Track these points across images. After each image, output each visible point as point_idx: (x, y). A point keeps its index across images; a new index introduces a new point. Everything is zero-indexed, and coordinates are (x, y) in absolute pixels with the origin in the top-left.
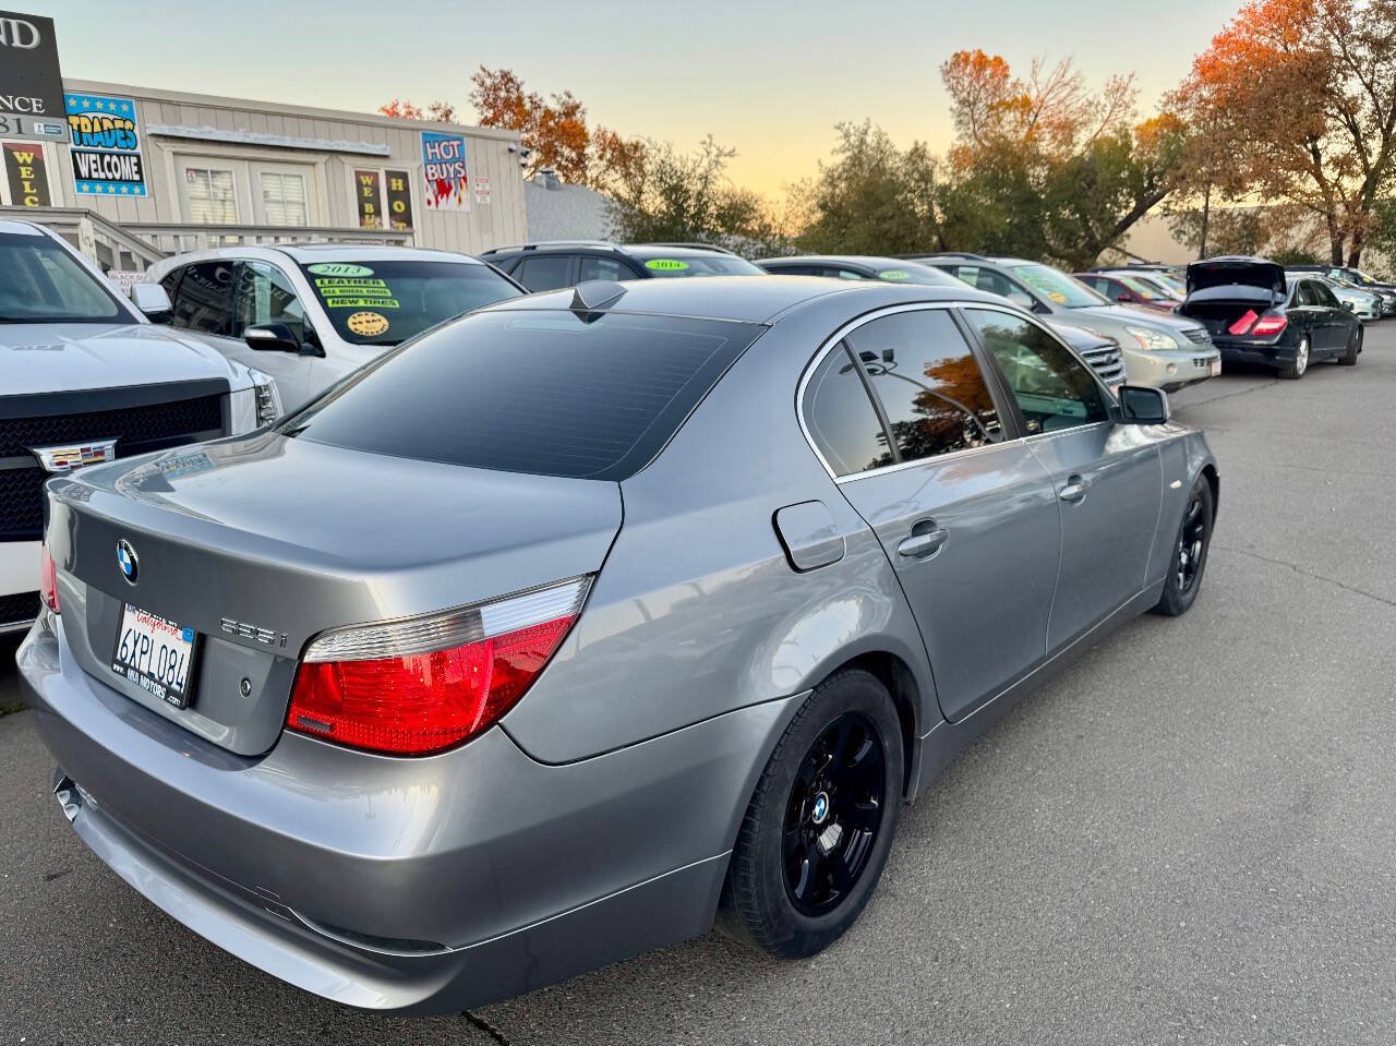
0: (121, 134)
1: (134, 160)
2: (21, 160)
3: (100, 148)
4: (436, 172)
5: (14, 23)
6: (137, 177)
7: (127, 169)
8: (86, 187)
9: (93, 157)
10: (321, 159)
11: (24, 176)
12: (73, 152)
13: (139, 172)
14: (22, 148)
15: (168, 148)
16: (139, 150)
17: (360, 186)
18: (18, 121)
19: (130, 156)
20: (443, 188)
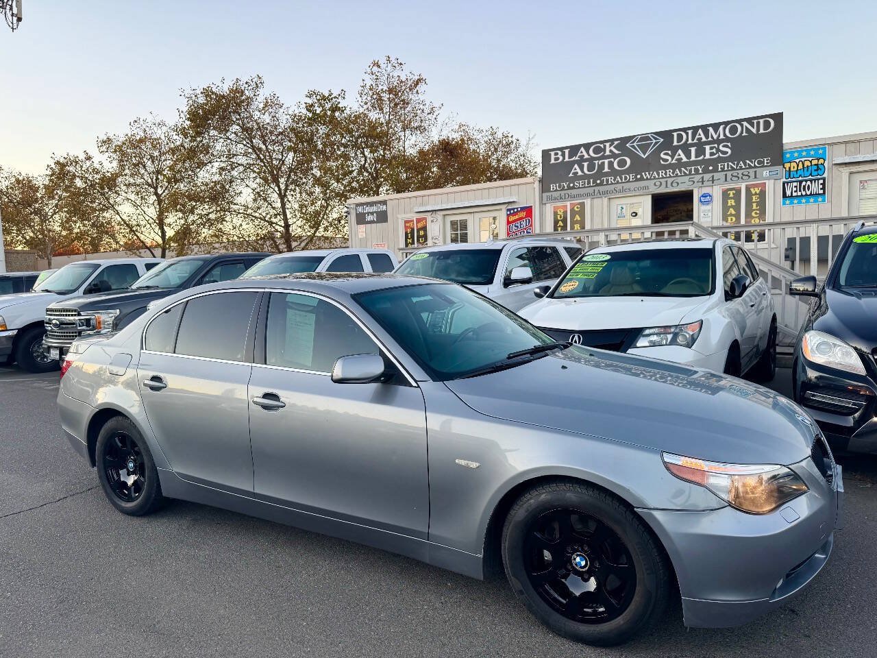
0: (815, 168)
1: (821, 182)
2: (753, 192)
3: (800, 179)
5: (762, 121)
6: (821, 192)
7: (815, 188)
8: (788, 202)
9: (795, 184)
11: (754, 200)
12: (784, 184)
13: (824, 189)
14: (755, 186)
15: (845, 171)
16: (825, 175)
18: (756, 172)
19: (818, 179)
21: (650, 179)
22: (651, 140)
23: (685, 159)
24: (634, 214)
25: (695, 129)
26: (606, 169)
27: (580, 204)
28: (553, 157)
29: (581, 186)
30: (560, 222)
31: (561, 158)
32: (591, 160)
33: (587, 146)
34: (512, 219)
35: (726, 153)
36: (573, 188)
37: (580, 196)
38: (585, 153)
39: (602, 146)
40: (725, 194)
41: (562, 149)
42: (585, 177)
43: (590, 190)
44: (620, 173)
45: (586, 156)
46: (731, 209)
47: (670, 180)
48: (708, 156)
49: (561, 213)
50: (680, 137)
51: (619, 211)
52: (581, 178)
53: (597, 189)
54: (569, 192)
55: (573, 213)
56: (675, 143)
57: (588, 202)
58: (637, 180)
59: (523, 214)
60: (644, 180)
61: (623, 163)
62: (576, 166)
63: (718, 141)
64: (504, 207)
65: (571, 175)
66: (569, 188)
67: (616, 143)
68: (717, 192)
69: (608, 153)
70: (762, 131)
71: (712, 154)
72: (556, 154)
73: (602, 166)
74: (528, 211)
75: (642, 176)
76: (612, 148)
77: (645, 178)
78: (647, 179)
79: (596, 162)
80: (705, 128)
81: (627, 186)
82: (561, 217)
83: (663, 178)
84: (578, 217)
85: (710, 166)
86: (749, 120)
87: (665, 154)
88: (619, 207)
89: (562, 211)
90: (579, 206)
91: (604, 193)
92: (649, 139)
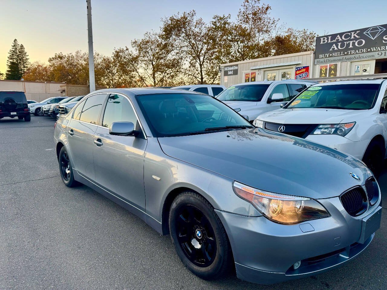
21: (376, 51)
22: (379, 30)
24: (364, 71)
26: (351, 46)
28: (322, 40)
29: (336, 55)
30: (323, 74)
31: (326, 41)
32: (343, 42)
33: (341, 34)
34: (298, 72)
36: (332, 56)
37: (334, 61)
38: (339, 38)
39: (349, 34)
41: (327, 36)
42: (339, 50)
43: (341, 57)
44: (358, 48)
45: (340, 40)
49: (324, 70)
51: (356, 69)
52: (336, 51)
53: (344, 57)
54: (329, 58)
55: (331, 70)
57: (339, 64)
58: (368, 52)
59: (304, 70)
61: (360, 43)
62: (334, 45)
64: (294, 67)
65: (331, 50)
66: (329, 56)
67: (358, 32)
69: (352, 38)
72: (324, 39)
73: (348, 45)
74: (307, 68)
75: (371, 49)
76: (355, 35)
77: (373, 51)
78: (374, 51)
79: (346, 43)
81: (361, 55)
82: (324, 72)
83: (383, 50)
84: (333, 72)
87: (386, 37)
88: (357, 67)
89: (325, 68)
90: (334, 66)
91: (348, 59)
92: (377, 29)
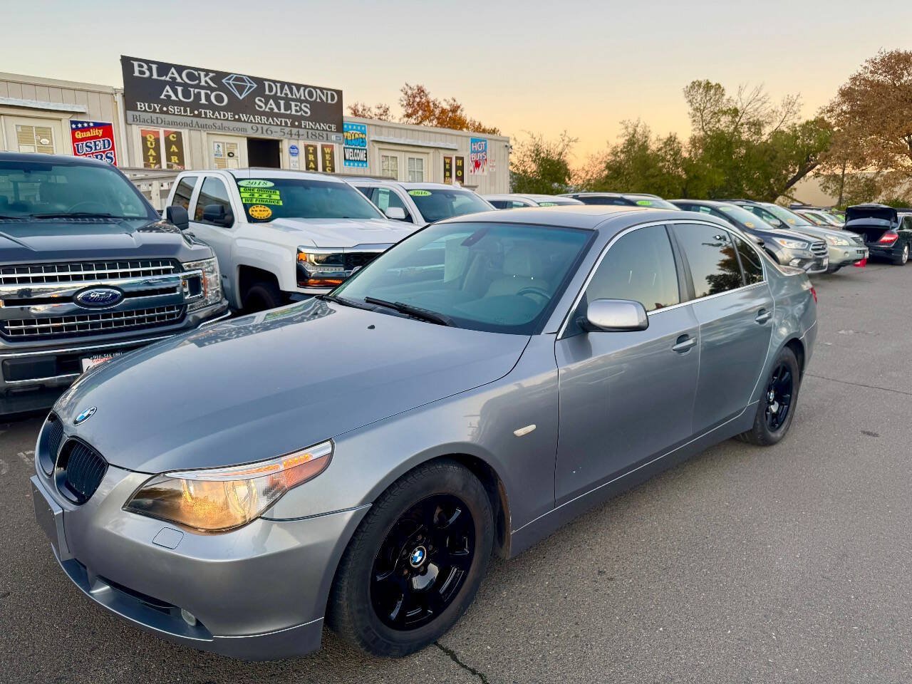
0: (361, 140)
1: (365, 152)
2: (326, 152)
3: (353, 147)
4: (475, 157)
5: (329, 93)
6: (365, 159)
7: (362, 157)
8: (347, 164)
9: (351, 150)
10: (431, 151)
11: (327, 158)
12: (344, 148)
13: (366, 157)
14: (327, 146)
15: (377, 146)
16: (367, 147)
17: (445, 164)
18: (327, 135)
19: (363, 150)
20: (477, 165)
21: (248, 122)
22: (246, 82)
23: (276, 110)
24: (231, 155)
25: (283, 84)
26: (203, 101)
27: (175, 133)
28: (136, 69)
29: (176, 113)
30: (151, 150)
31: (147, 74)
32: (185, 85)
33: (180, 69)
35: (306, 113)
36: (167, 113)
37: (174, 124)
38: (176, 75)
39: (196, 73)
40: (306, 147)
41: (147, 62)
42: (179, 103)
43: (188, 120)
44: (218, 109)
45: (179, 80)
46: (311, 163)
47: (265, 127)
48: (294, 112)
49: (151, 140)
50: (271, 89)
51: (216, 149)
52: (175, 103)
53: (195, 120)
54: (163, 116)
55: (168, 142)
56: (267, 92)
57: (185, 133)
58: (235, 120)
59: (99, 132)
60: (242, 121)
61: (220, 99)
62: (168, 88)
63: (300, 100)
64: (65, 118)
65: (162, 97)
66: (162, 112)
67: (211, 75)
68: (301, 145)
69: (203, 83)
70: (329, 101)
71: (296, 111)
72: (141, 66)
73: (198, 96)
74: (107, 130)
75: (239, 117)
76: (207, 79)
77: (243, 120)
78: (245, 121)
79: (192, 90)
80: (290, 85)
81: (226, 124)
82: (151, 144)
83: (259, 123)
84: (174, 148)
85: (296, 121)
86: (321, 89)
87: (259, 100)
88: (216, 144)
89: (153, 137)
90: (175, 136)
91: (204, 127)
92: (244, 81)
